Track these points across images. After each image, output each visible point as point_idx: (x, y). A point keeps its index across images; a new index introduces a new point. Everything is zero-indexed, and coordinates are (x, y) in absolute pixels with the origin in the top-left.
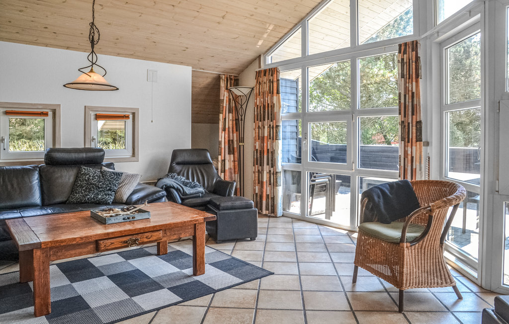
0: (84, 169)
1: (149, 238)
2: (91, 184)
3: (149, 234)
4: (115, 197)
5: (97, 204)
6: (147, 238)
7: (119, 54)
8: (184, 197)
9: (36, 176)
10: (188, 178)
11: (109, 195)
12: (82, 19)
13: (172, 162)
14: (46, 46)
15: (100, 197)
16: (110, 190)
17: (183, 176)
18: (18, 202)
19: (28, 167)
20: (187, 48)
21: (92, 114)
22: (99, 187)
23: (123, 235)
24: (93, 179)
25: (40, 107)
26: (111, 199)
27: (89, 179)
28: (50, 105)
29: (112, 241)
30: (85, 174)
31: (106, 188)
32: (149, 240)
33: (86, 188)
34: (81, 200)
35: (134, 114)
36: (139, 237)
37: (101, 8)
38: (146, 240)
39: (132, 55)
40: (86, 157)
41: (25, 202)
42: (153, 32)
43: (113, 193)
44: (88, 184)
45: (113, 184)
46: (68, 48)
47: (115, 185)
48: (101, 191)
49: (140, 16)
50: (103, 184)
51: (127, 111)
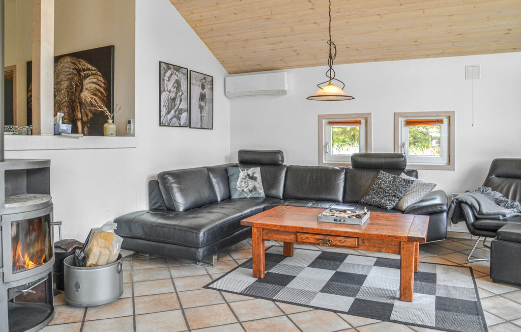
0: (381, 173)
1: (343, 243)
2: (381, 188)
3: (343, 239)
4: (397, 204)
5: (379, 208)
6: (339, 241)
7: (427, 55)
8: (479, 216)
9: (343, 176)
10: (507, 196)
11: (392, 200)
12: (370, 32)
13: (490, 174)
14: (358, 62)
15: (383, 201)
16: (394, 196)
17: (501, 192)
18: (323, 196)
19: (337, 168)
20: (510, 30)
21: (402, 121)
22: (386, 193)
23: (316, 232)
24: (384, 184)
25: (354, 116)
26: (390, 205)
27: (381, 182)
28: (363, 114)
29: (308, 236)
30: (380, 178)
31: (391, 193)
32: (342, 244)
33: (376, 192)
34: (368, 202)
35: (449, 118)
36: (332, 238)
37: (380, 17)
38: (339, 244)
39: (442, 53)
40: (385, 162)
41: (329, 197)
42: (450, 24)
43: (397, 199)
44: (378, 188)
45: (399, 190)
46: (376, 60)
47: (401, 192)
48: (386, 196)
49: (423, 12)
50: (390, 189)
51: (439, 114)
